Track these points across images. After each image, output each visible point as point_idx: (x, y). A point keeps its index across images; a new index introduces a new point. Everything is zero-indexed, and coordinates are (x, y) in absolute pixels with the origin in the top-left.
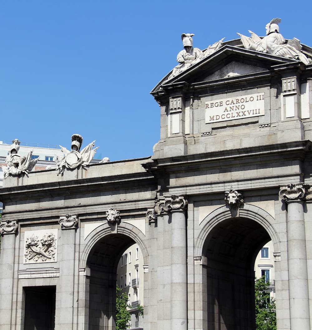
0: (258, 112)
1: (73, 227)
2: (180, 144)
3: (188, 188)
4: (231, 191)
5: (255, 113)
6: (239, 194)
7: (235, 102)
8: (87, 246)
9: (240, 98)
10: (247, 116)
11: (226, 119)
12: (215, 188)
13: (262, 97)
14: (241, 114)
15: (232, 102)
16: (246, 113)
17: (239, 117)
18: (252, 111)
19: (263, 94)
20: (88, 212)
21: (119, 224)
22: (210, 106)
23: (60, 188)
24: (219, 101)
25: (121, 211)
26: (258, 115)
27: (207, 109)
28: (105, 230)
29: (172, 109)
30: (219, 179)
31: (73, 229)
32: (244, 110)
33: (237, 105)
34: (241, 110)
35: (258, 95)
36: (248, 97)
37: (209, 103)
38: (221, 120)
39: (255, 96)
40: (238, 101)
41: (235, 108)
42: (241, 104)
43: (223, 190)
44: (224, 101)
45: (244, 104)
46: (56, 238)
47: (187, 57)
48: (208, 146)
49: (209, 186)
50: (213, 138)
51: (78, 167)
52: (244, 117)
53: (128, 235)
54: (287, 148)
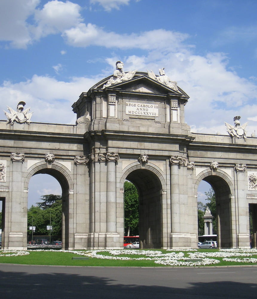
0: (155, 114)
1: (21, 161)
2: (116, 123)
3: (120, 149)
4: (145, 155)
5: (153, 114)
6: (148, 157)
7: (143, 106)
8: (30, 174)
9: (145, 104)
10: (149, 115)
11: (138, 114)
12: (136, 152)
13: (157, 107)
14: (146, 113)
15: (141, 106)
16: (149, 113)
17: (145, 115)
18: (152, 113)
19: (158, 105)
20: (32, 153)
21: (53, 162)
22: (128, 105)
23: (14, 134)
24: (134, 103)
25: (55, 155)
26: (155, 116)
27: (127, 106)
28: (43, 165)
29: (110, 102)
30: (137, 147)
31: (21, 162)
32: (147, 112)
33: (144, 108)
34: (146, 111)
35: (155, 105)
36: (150, 105)
37: (128, 103)
38: (135, 114)
39: (153, 105)
40: (144, 106)
41: (142, 109)
42: (146, 108)
43: (140, 154)
44: (137, 104)
45: (148, 108)
46: (5, 166)
47: (119, 75)
48: (130, 127)
49: (132, 150)
50: (131, 124)
51: (24, 123)
52: (147, 115)
53: (59, 170)
54: (177, 137)
